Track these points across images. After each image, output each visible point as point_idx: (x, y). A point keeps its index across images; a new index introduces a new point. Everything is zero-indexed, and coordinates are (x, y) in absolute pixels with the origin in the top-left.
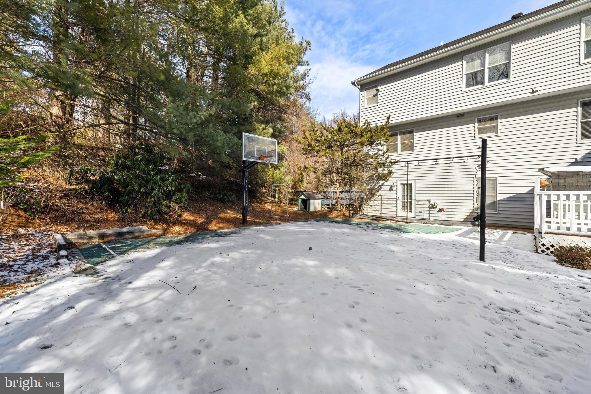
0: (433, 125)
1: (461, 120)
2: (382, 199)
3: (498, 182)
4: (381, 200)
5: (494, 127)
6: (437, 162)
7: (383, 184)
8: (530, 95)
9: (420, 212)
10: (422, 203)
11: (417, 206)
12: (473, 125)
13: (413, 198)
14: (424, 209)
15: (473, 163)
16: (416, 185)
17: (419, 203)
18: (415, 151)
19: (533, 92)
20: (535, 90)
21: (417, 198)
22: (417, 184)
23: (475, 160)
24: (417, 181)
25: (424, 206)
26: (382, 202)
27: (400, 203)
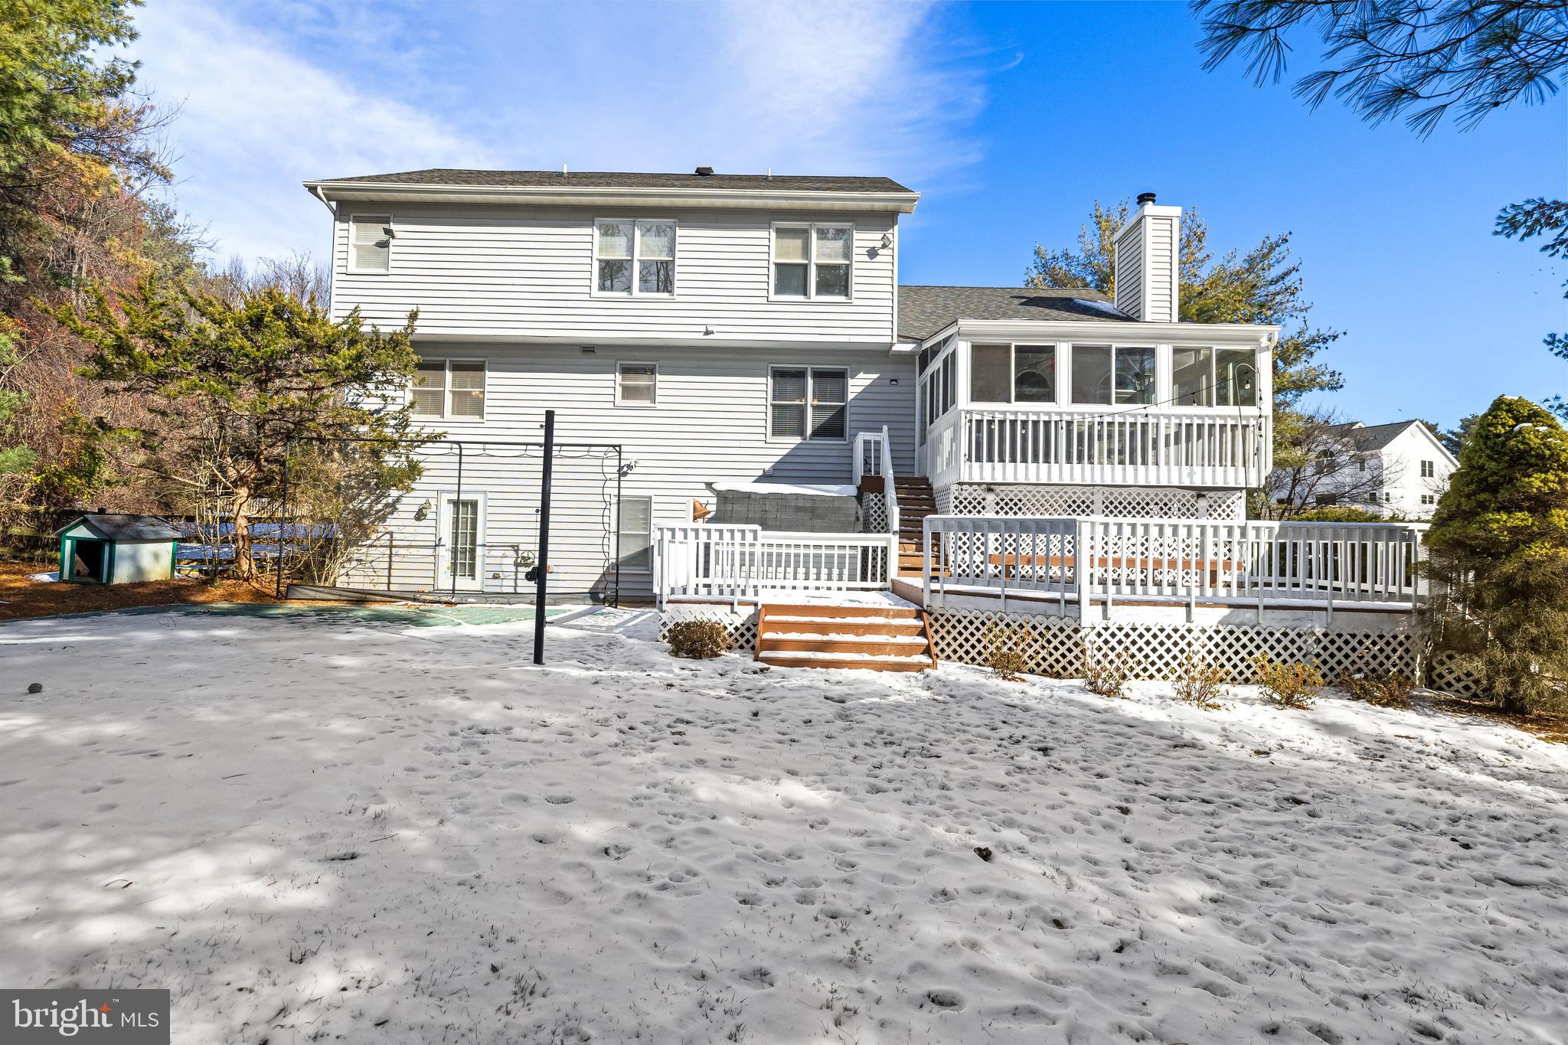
0: (530, 360)
1: (588, 360)
2: (395, 543)
3: (654, 506)
4: (391, 547)
5: (648, 388)
6: (528, 453)
7: (398, 500)
8: (701, 336)
9: (495, 577)
10: (500, 553)
11: (488, 560)
12: (612, 376)
13: (479, 541)
14: (505, 568)
15: (599, 462)
16: (486, 506)
17: (493, 553)
18: (486, 417)
19: (707, 333)
20: (710, 329)
21: (489, 539)
22: (490, 503)
23: (602, 454)
24: (490, 495)
25: (505, 561)
26: (394, 550)
27: (445, 555)
